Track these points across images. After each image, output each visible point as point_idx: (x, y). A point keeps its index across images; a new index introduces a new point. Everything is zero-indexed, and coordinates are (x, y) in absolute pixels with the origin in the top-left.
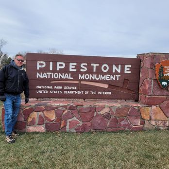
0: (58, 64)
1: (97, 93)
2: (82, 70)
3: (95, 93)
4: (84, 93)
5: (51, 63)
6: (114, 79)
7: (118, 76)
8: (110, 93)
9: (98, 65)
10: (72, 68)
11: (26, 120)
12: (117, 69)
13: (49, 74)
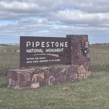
0: (36, 42)
1: (54, 60)
2: (47, 46)
3: (53, 61)
4: (48, 61)
5: (33, 42)
6: (61, 51)
7: (63, 49)
8: (60, 60)
9: (54, 43)
10: (43, 45)
11: (31, 80)
12: (62, 45)
13: (32, 49)
